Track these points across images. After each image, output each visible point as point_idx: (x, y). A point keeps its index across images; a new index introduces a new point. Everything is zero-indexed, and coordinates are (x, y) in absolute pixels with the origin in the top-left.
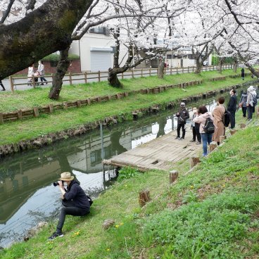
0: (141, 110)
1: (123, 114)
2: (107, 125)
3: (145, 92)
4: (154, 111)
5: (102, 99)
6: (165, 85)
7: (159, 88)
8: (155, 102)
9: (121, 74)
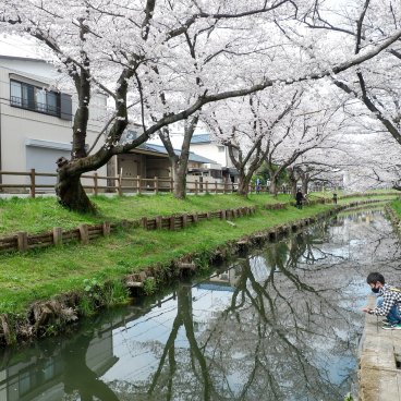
0: (152, 272)
1: (96, 288)
2: (39, 333)
3: (152, 225)
4: (185, 271)
5: (32, 240)
6: (193, 212)
7: (182, 218)
8: (182, 248)
9: (91, 173)
